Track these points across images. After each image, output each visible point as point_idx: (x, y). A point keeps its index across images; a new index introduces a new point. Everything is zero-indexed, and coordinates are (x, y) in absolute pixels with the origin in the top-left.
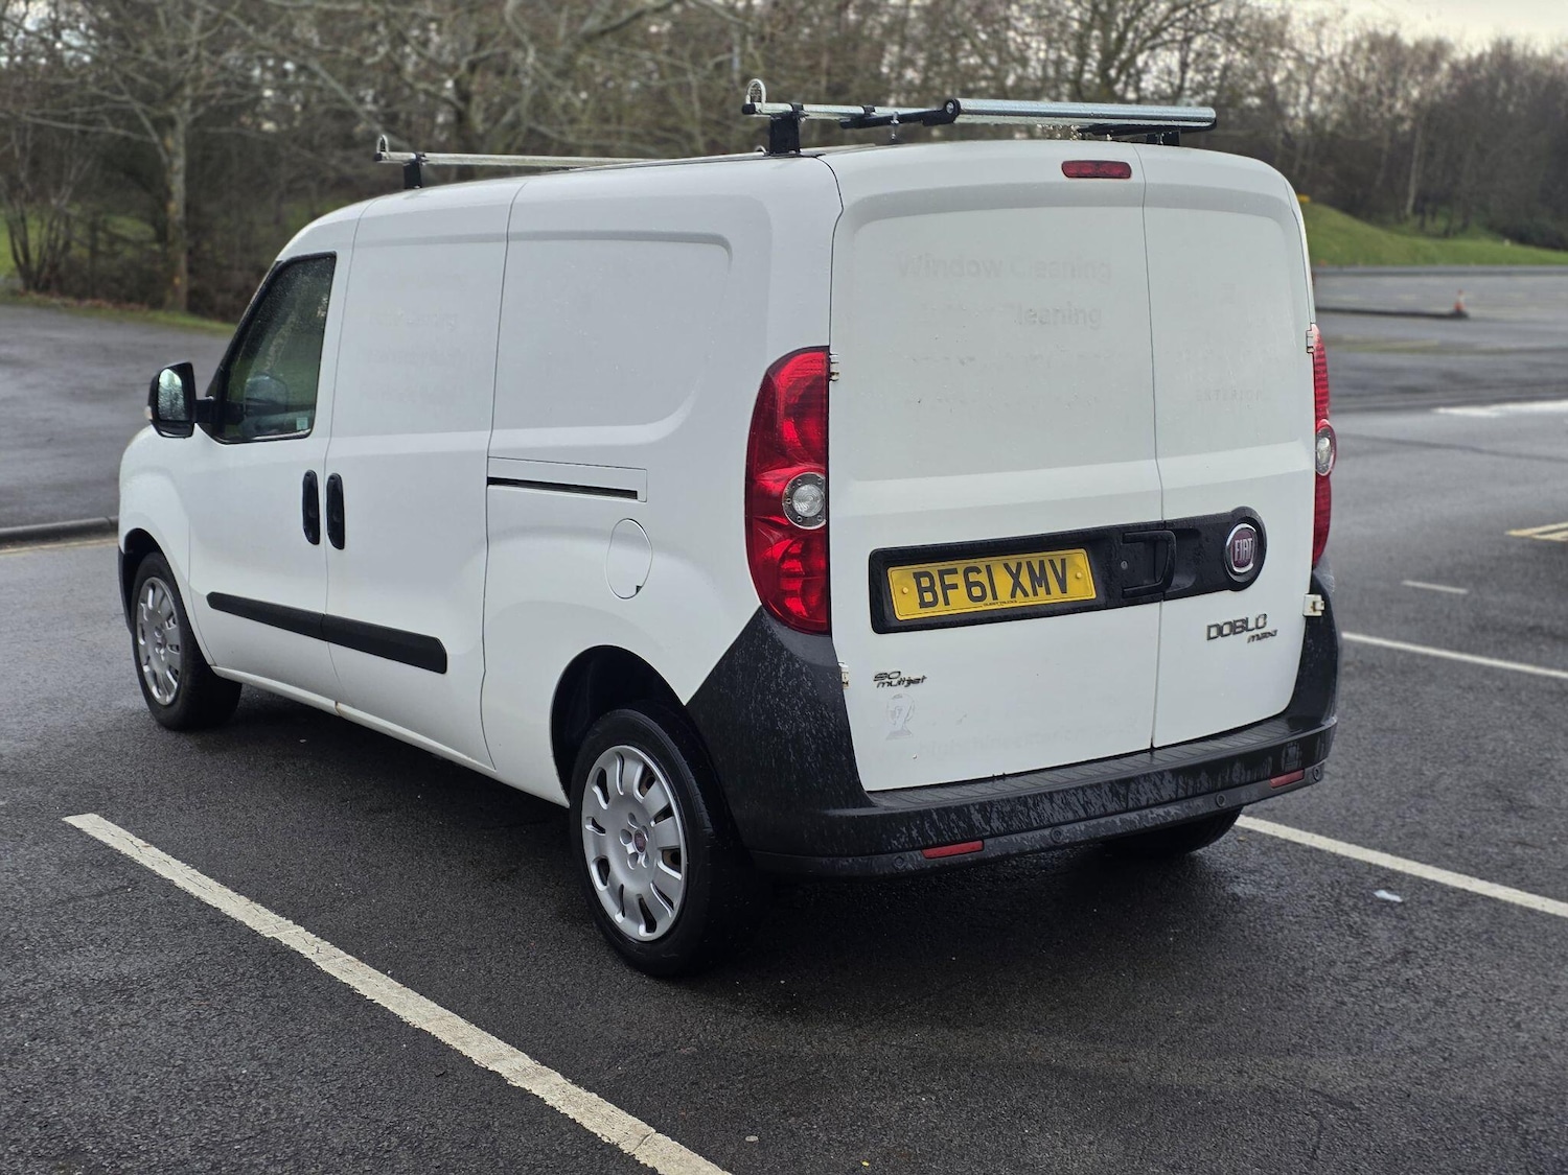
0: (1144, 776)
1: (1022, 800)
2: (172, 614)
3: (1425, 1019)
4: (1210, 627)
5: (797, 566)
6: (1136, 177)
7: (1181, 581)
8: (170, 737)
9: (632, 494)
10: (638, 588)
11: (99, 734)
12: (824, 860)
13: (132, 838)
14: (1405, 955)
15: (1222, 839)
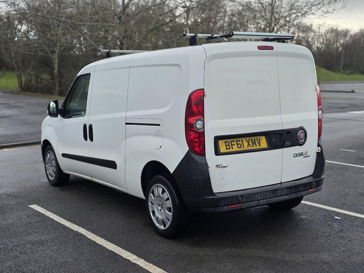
0: (279, 189)
1: (251, 194)
2: (53, 159)
3: (346, 245)
4: (294, 154)
5: (197, 140)
6: (275, 49)
7: (287, 143)
8: (53, 188)
9: (159, 125)
10: (161, 147)
11: (37, 187)
12: (205, 209)
13: (44, 210)
14: (342, 231)
15: (298, 206)
